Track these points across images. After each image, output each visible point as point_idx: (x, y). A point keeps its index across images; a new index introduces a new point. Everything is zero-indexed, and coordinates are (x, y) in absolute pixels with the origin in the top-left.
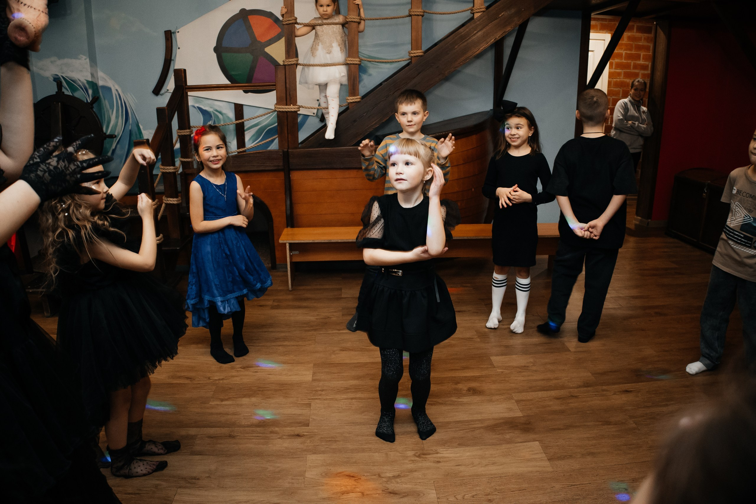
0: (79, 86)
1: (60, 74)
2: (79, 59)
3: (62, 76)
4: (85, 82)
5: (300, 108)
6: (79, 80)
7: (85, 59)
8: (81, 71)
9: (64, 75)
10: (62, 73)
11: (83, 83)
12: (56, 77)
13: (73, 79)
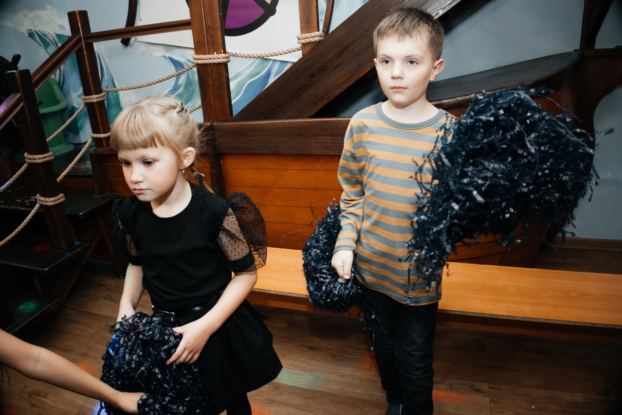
0: (50, 40)
1: (33, 29)
2: (46, 10)
3: (35, 31)
4: (54, 35)
5: (231, 57)
6: (49, 33)
7: (52, 9)
8: (49, 23)
9: (36, 29)
10: (35, 27)
11: (52, 37)
12: (30, 32)
13: (44, 33)
